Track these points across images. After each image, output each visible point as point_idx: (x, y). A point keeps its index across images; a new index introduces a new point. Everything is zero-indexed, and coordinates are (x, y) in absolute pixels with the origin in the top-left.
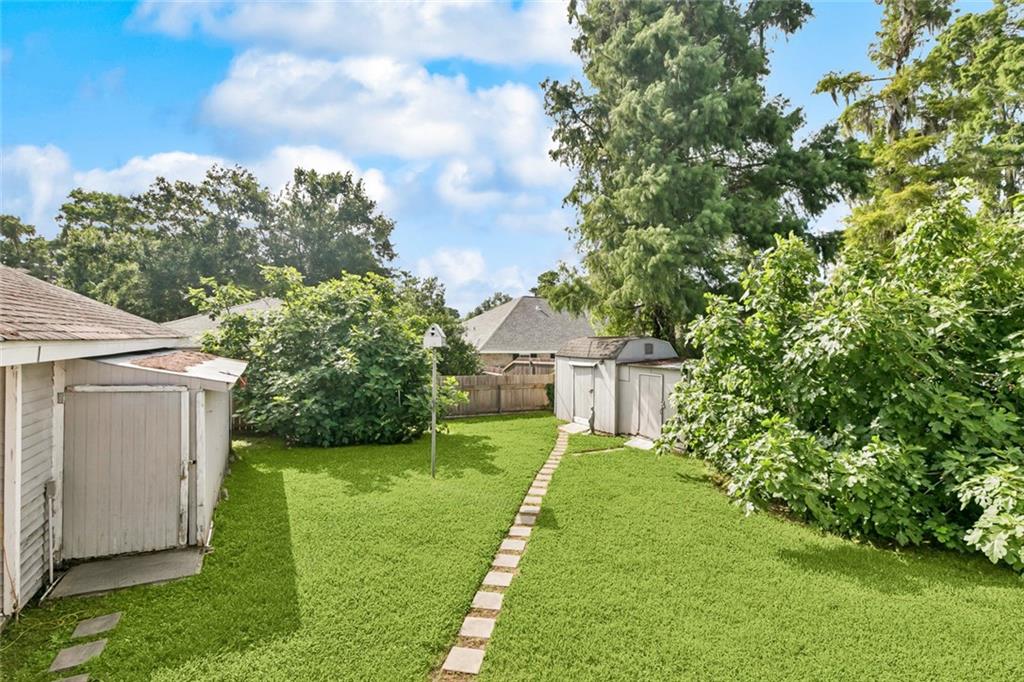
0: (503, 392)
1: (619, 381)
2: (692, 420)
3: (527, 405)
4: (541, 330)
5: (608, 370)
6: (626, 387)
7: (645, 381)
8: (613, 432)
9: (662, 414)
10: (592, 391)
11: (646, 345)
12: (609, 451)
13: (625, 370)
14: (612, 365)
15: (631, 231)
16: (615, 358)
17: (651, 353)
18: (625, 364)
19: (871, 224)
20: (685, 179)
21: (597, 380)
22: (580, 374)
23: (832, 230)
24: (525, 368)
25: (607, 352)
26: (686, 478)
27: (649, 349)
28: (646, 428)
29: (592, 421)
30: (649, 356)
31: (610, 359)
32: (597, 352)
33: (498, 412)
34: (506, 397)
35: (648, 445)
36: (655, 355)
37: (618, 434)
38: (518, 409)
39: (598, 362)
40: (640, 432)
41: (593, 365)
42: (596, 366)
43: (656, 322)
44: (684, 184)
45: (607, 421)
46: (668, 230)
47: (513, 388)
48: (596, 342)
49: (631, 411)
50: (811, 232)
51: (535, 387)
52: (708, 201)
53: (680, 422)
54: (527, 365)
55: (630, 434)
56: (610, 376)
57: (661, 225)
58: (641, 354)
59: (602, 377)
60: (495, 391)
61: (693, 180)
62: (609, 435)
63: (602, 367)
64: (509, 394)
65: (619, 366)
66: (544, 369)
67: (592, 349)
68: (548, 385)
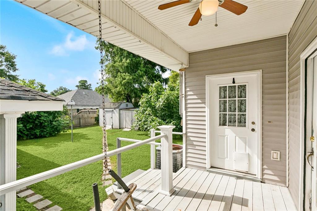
0: (81, 120)
1: (120, 114)
2: (140, 121)
3: (89, 124)
4: (86, 101)
5: (116, 112)
6: (122, 116)
7: (127, 113)
8: (119, 128)
9: (132, 122)
10: (112, 118)
11: (126, 104)
12: (119, 132)
13: (121, 111)
14: (118, 110)
15: (119, 74)
16: (119, 108)
17: (128, 106)
18: (121, 109)
19: (175, 75)
20: (134, 62)
21: (113, 114)
22: (108, 113)
23: (167, 77)
24: (86, 112)
25: (116, 106)
26: (139, 135)
27: (127, 105)
28: (128, 126)
29: (112, 126)
30: (127, 107)
31: (117, 108)
32: (113, 107)
33: (80, 126)
34: (82, 122)
35: (129, 130)
36: (128, 107)
37: (120, 128)
38: (87, 125)
39: (113, 109)
40: (126, 127)
41: (112, 110)
42: (113, 110)
43: (128, 98)
44: (134, 63)
45: (117, 125)
46: (129, 74)
47: (85, 119)
48: (112, 104)
49: (123, 122)
50: (163, 77)
51: (92, 118)
52: (139, 68)
53: (138, 122)
54: (87, 111)
55: (123, 128)
56: (117, 112)
57: (127, 73)
58: (125, 107)
59: (114, 113)
60: (78, 120)
61: (136, 62)
62: (117, 129)
63: (114, 111)
64: (83, 121)
65: (119, 110)
66: (93, 112)
67: (111, 106)
68: (96, 117)
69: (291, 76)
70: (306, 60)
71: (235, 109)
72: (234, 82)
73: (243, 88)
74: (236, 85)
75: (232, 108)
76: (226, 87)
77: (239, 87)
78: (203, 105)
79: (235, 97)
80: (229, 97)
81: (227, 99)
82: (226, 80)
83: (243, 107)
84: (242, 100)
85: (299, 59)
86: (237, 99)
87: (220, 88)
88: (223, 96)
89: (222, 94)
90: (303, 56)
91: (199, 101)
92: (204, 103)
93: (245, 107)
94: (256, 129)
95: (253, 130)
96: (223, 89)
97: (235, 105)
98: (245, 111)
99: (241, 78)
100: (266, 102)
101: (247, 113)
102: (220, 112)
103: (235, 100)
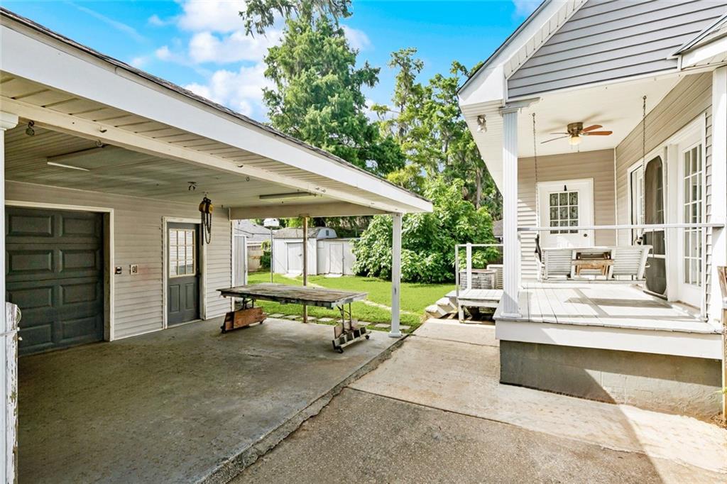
1: (318, 249)
5: (311, 244)
7: (333, 247)
8: (316, 274)
9: (343, 261)
10: (300, 255)
11: (327, 231)
13: (321, 243)
16: (316, 237)
17: (328, 235)
18: (322, 240)
22: (291, 247)
25: (309, 234)
28: (334, 269)
31: (313, 238)
35: (337, 276)
37: (318, 275)
40: (331, 272)
41: (301, 242)
45: (311, 269)
48: (300, 230)
49: (325, 261)
55: (325, 273)
56: (314, 245)
58: (325, 236)
62: (313, 275)
63: (308, 243)
65: (317, 241)
67: (298, 234)
68: (261, 257)
69: (620, 184)
70: (631, 173)
71: (567, 216)
72: (565, 190)
73: (574, 195)
74: (568, 192)
75: (564, 215)
76: (557, 194)
77: (571, 194)
78: (533, 213)
79: (567, 204)
80: (561, 205)
81: (559, 206)
82: (557, 187)
83: (574, 214)
84: (573, 207)
85: (626, 172)
86: (568, 206)
87: (551, 195)
88: (553, 203)
89: (553, 202)
90: (630, 170)
91: (529, 209)
92: (535, 211)
93: (577, 213)
94: (588, 235)
95: (585, 235)
96: (553, 196)
97: (567, 212)
98: (577, 217)
99: (573, 185)
100: (597, 208)
101: (578, 219)
102: (551, 219)
103: (567, 208)
